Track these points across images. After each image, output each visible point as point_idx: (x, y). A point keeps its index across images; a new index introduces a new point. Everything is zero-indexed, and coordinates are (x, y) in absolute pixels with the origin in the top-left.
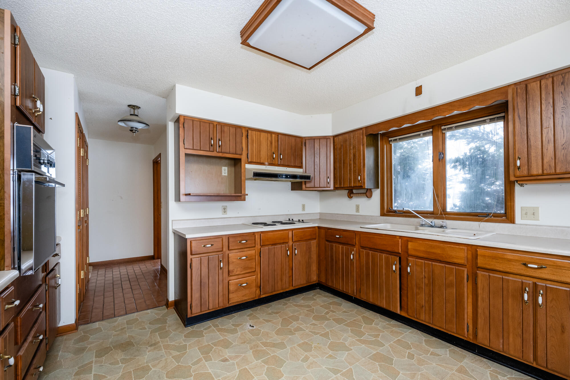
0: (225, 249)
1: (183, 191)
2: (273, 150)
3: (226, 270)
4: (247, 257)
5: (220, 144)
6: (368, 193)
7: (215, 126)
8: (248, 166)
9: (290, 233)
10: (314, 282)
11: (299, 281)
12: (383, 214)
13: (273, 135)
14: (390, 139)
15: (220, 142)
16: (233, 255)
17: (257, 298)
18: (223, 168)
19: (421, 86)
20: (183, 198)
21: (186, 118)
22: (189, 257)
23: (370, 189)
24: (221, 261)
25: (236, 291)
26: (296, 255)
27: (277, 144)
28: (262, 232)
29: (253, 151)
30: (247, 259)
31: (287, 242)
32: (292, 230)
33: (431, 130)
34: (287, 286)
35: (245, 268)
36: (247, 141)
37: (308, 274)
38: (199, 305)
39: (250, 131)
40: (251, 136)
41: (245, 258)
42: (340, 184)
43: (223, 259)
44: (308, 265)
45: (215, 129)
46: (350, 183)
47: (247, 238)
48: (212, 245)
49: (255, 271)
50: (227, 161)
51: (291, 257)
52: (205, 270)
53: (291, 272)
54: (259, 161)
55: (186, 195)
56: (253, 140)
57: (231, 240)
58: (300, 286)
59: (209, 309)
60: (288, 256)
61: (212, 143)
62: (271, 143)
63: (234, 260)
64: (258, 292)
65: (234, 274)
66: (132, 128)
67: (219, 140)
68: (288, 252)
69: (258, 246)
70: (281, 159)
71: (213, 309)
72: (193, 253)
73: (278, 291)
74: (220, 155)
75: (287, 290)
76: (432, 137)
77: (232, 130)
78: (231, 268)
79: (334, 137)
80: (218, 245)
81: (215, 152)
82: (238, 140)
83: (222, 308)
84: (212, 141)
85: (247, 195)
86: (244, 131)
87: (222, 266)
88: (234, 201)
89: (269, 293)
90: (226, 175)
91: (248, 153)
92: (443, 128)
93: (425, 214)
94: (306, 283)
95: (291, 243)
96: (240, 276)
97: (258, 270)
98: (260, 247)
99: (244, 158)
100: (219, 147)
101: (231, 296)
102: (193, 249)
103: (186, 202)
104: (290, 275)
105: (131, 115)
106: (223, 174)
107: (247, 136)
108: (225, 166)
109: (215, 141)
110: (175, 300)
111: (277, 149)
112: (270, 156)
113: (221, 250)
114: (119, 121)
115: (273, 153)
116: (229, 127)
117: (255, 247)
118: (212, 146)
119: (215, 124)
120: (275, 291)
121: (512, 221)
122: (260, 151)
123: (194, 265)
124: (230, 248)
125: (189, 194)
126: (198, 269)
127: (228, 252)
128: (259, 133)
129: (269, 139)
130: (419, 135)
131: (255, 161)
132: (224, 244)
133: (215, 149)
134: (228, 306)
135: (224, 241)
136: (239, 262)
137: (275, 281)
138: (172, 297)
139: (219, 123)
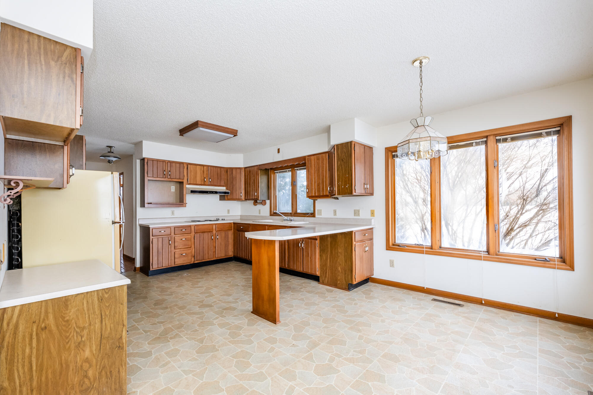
0: (173, 234)
1: (146, 201)
2: (205, 176)
3: (173, 246)
4: (186, 239)
5: (170, 174)
6: (263, 203)
7: (167, 163)
8: (188, 186)
9: (214, 226)
10: (230, 256)
11: (220, 255)
12: (271, 215)
13: (205, 167)
14: (275, 172)
15: (170, 172)
16: (178, 238)
17: (192, 263)
18: (172, 187)
19: (279, 149)
20: (146, 205)
21: (148, 159)
22: (151, 237)
23: (265, 200)
24: (170, 240)
25: (179, 258)
26: (217, 239)
27: (207, 172)
28: (196, 225)
29: (191, 177)
30: (186, 240)
31: (212, 231)
32: (216, 224)
33: (291, 169)
34: (212, 257)
35: (185, 245)
36: (187, 171)
37: (226, 251)
38: (157, 263)
39: (189, 166)
40: (190, 168)
41: (185, 239)
42: (248, 197)
43: (171, 239)
44: (226, 246)
45: (167, 164)
46: (252, 197)
47: (185, 228)
48: (164, 231)
49: (191, 247)
50: (174, 183)
51: (214, 240)
52: (160, 245)
53: (214, 249)
54: (195, 183)
55: (148, 203)
56: (191, 171)
57: (176, 229)
58: (221, 258)
59: (163, 267)
60: (212, 239)
61: (165, 173)
62: (204, 172)
63: (178, 240)
64: (193, 259)
65: (177, 248)
66: (109, 160)
67: (169, 171)
68: (213, 237)
69: (193, 233)
70: (210, 182)
71: (165, 267)
72: (154, 235)
73: (205, 259)
74: (170, 180)
75: (212, 259)
76: (291, 173)
77: (178, 165)
78: (176, 245)
79: (245, 168)
80: (168, 232)
81: (167, 178)
82: (181, 170)
83: (170, 267)
84: (165, 172)
85: (187, 203)
86: (185, 165)
87: (170, 243)
88: (179, 207)
89: (200, 260)
90: (174, 191)
91: (188, 179)
92: (295, 169)
93: (286, 214)
94: (225, 256)
95: (214, 232)
96: (182, 250)
97: (193, 246)
98: (194, 234)
99: (185, 181)
100: (169, 175)
101: (176, 260)
102: (153, 233)
103: (148, 207)
104: (214, 251)
105: (108, 152)
106: (172, 191)
107: (188, 168)
108: (173, 186)
109: (167, 172)
110: (140, 267)
111: (207, 175)
112: (203, 180)
113: (170, 234)
114: (100, 157)
115: (205, 178)
116: (175, 164)
117: (191, 233)
118: (164, 175)
119: (167, 162)
120: (204, 260)
121: (314, 216)
122: (196, 177)
123: (154, 242)
124: (175, 233)
125: (151, 203)
126: (156, 244)
127: (174, 236)
128: (195, 166)
129: (202, 169)
130: (286, 171)
131: (192, 183)
132: (172, 231)
133: (167, 176)
134: (173, 266)
135: (172, 229)
136: (181, 241)
137: (204, 254)
138: (138, 264)
139: (169, 161)
